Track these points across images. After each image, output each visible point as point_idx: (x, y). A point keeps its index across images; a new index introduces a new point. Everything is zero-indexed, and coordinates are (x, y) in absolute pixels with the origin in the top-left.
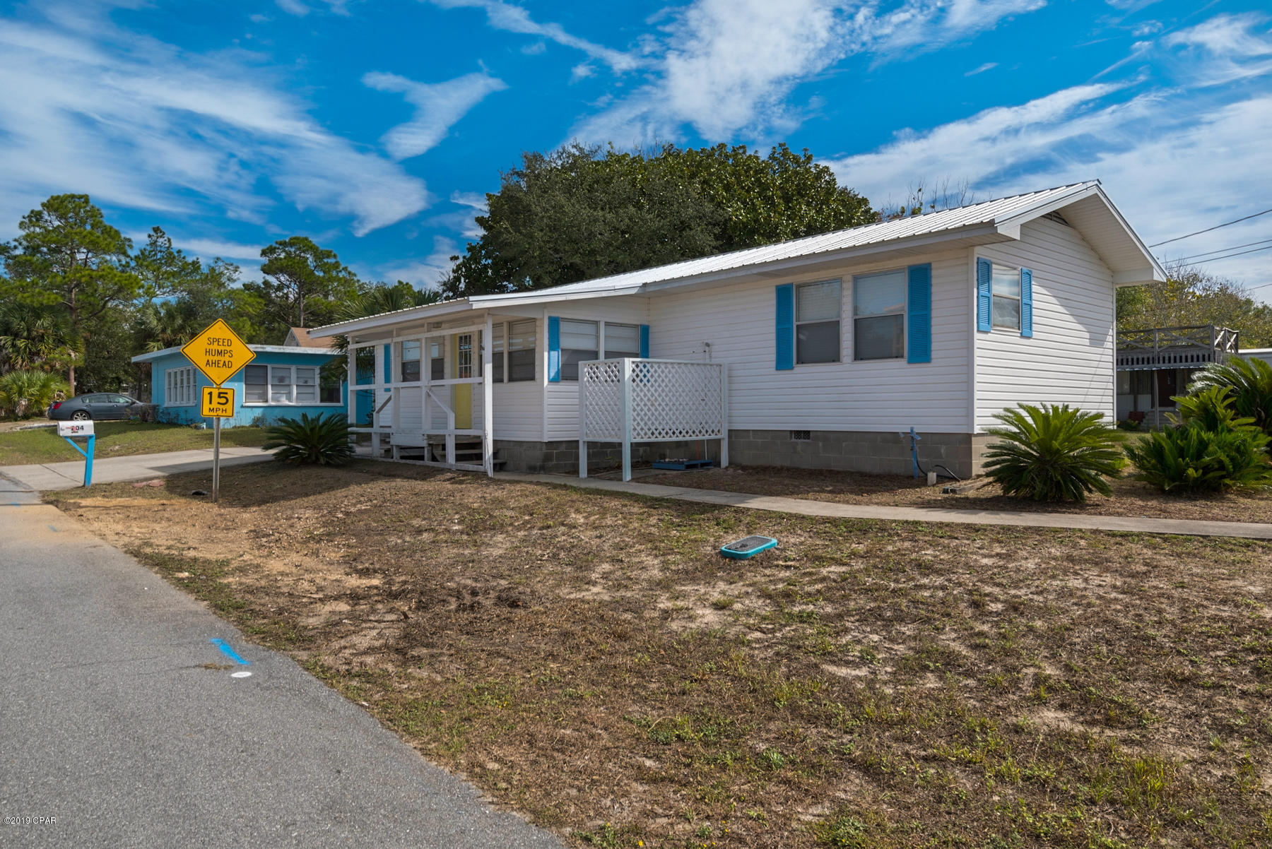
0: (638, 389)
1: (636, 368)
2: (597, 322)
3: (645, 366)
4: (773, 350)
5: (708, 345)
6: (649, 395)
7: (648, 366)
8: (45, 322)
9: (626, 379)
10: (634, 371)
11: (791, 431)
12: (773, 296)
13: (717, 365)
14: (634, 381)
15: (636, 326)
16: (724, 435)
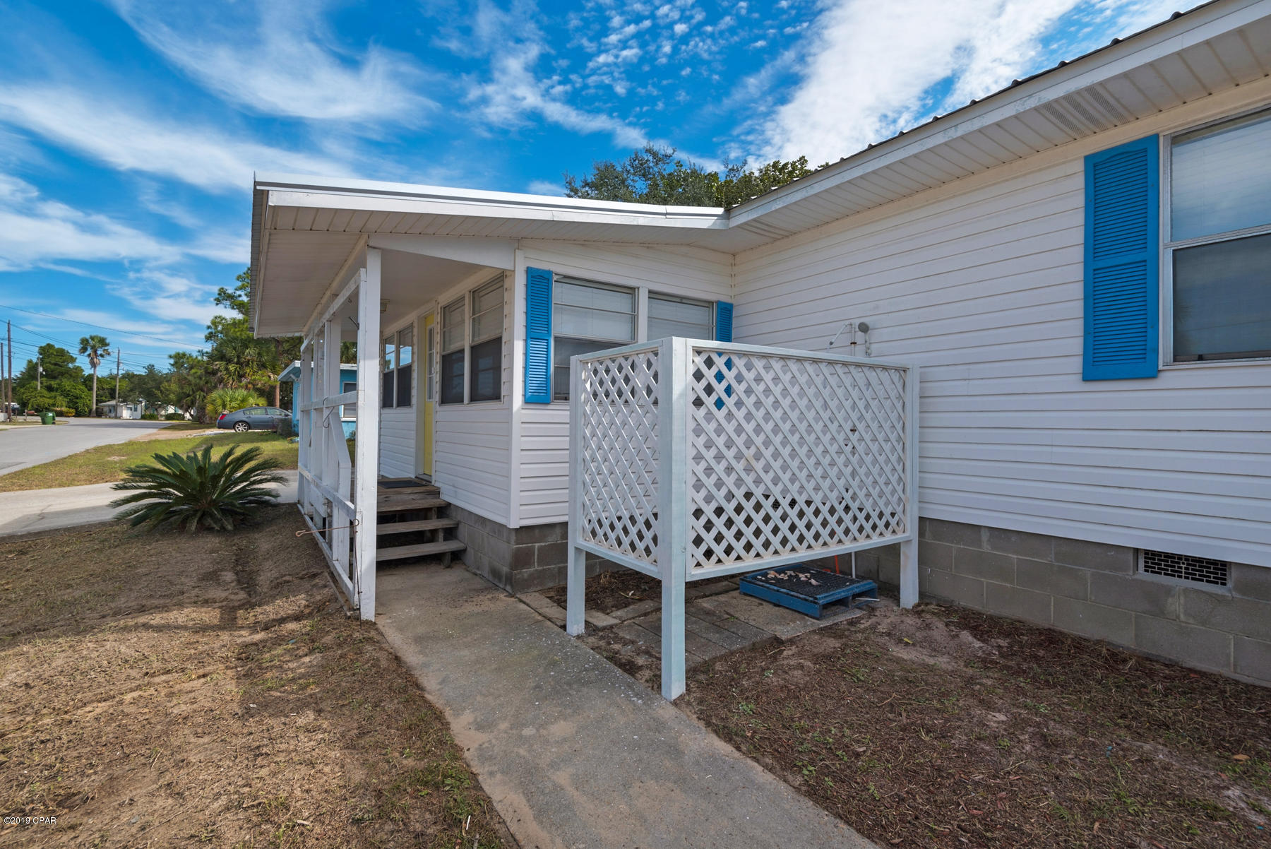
0: (710, 428)
1: (704, 369)
2: (633, 289)
3: (729, 364)
4: (1076, 328)
5: (864, 328)
6: (740, 441)
7: (739, 363)
8: (250, 352)
9: (675, 396)
10: (698, 376)
11: (1136, 551)
12: (1076, 184)
13: (896, 369)
14: (698, 403)
15: (708, 304)
16: (908, 534)
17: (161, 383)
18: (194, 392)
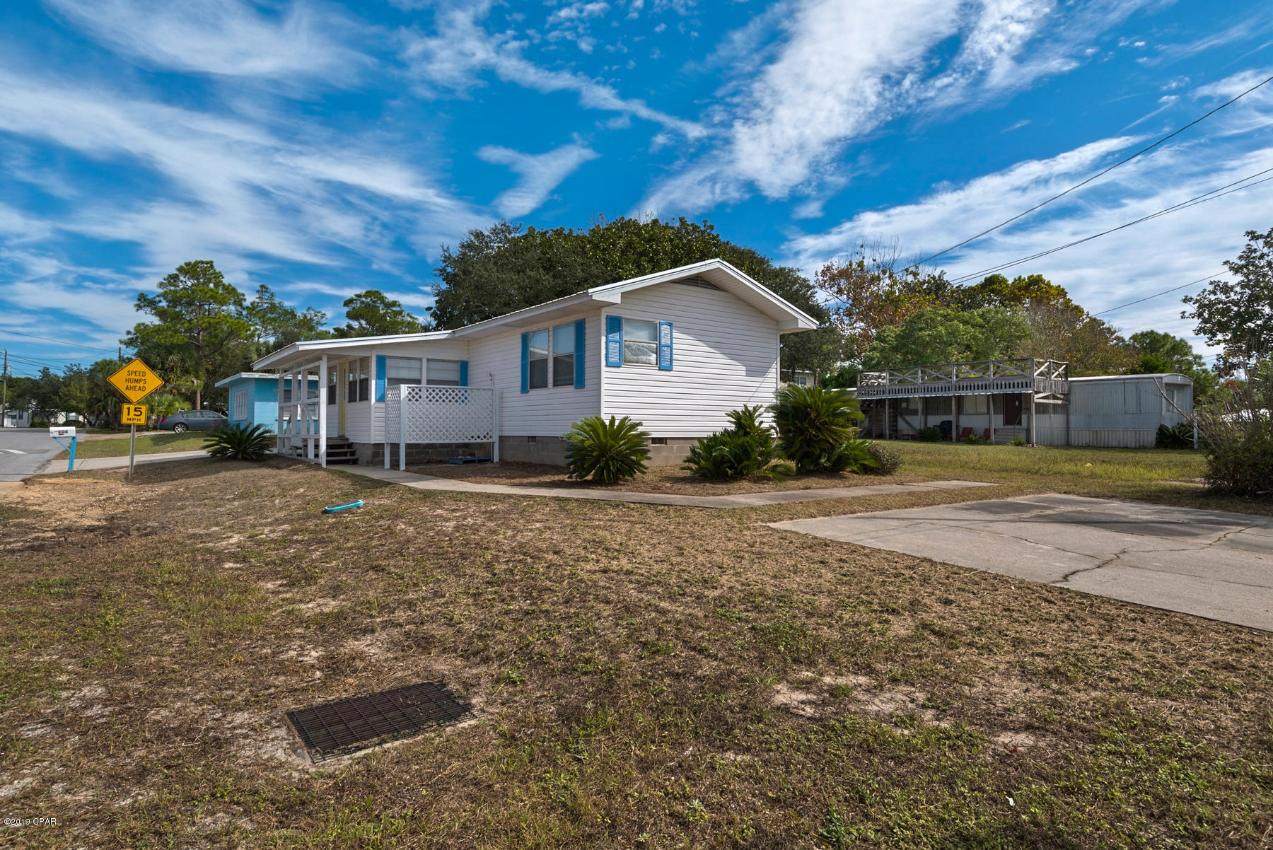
1: (411, 392)
2: (420, 359)
3: (420, 390)
4: (520, 379)
5: (492, 375)
8: (174, 358)
13: (496, 390)
14: (410, 400)
15: (457, 362)
16: (496, 439)
17: (59, 388)
18: (105, 398)
